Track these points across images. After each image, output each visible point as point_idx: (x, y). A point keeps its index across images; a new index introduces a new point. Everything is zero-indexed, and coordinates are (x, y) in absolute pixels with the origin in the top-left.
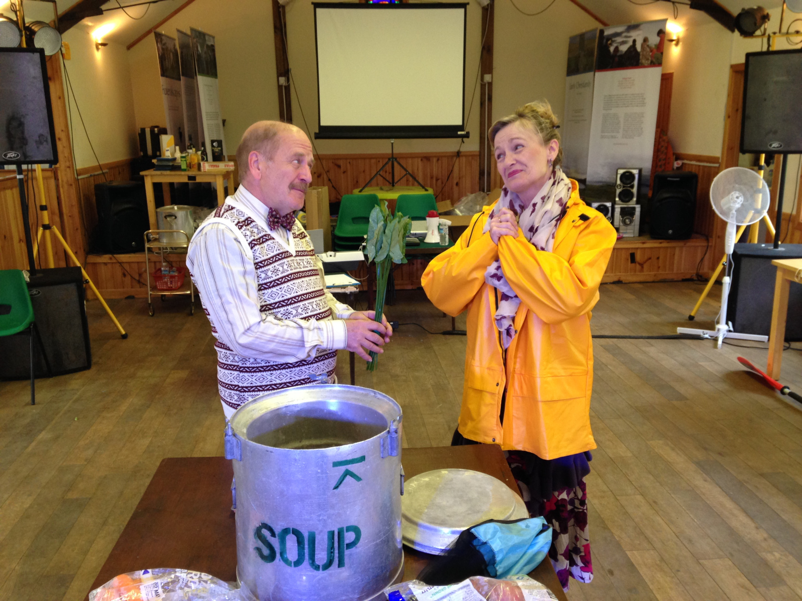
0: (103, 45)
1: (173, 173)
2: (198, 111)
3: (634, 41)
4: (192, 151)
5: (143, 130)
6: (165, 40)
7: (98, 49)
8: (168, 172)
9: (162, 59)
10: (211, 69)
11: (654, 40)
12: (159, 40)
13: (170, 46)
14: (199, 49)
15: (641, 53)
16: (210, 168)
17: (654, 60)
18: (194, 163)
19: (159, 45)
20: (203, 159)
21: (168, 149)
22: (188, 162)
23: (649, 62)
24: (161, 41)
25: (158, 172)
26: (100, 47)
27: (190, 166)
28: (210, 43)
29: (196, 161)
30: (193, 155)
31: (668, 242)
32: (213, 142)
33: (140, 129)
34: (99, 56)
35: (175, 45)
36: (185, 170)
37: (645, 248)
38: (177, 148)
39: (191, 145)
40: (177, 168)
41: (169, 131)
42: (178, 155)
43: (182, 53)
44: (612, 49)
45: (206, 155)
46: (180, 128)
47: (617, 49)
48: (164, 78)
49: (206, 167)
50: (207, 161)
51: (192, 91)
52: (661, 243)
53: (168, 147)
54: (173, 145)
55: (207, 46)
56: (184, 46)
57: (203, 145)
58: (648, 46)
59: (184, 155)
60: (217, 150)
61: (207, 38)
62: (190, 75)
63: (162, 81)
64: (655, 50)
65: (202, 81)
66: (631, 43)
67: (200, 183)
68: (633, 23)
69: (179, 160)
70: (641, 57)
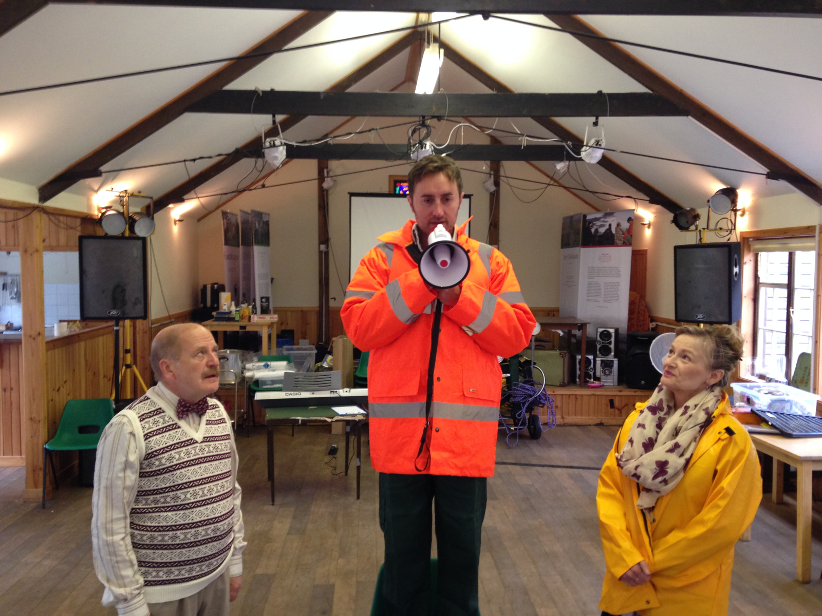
0: (180, 221)
1: (228, 323)
2: (252, 272)
3: (610, 225)
4: (244, 306)
5: (205, 287)
6: (229, 216)
7: (175, 224)
8: (225, 323)
9: (226, 231)
10: (264, 239)
11: (625, 225)
12: (225, 217)
13: (233, 221)
14: (257, 225)
15: (615, 235)
16: (258, 320)
17: (626, 241)
18: (245, 315)
19: (225, 221)
20: (253, 312)
21: (225, 303)
22: (241, 314)
23: (622, 242)
24: (227, 217)
25: (216, 323)
26: (177, 222)
27: (242, 317)
28: (265, 220)
29: (247, 314)
30: (246, 308)
31: (642, 392)
32: (262, 298)
33: (202, 286)
34: (175, 229)
35: (237, 220)
36: (238, 321)
37: (622, 396)
38: (233, 303)
39: (244, 301)
40: (232, 319)
41: (227, 288)
42: (233, 308)
43: (242, 228)
44: (593, 230)
45: (256, 309)
46: (235, 285)
47: (596, 230)
48: (226, 247)
49: (255, 319)
50: (256, 313)
51: (248, 257)
52: (635, 392)
53: (225, 302)
54: (230, 301)
55: (264, 222)
56: (245, 222)
57: (254, 300)
58: (620, 229)
59: (238, 309)
60: (265, 305)
61: (263, 215)
62: (247, 243)
63: (225, 249)
64: (626, 233)
65: (257, 250)
66: (607, 227)
67: (249, 332)
68: (608, 211)
69: (234, 313)
70: (615, 238)
